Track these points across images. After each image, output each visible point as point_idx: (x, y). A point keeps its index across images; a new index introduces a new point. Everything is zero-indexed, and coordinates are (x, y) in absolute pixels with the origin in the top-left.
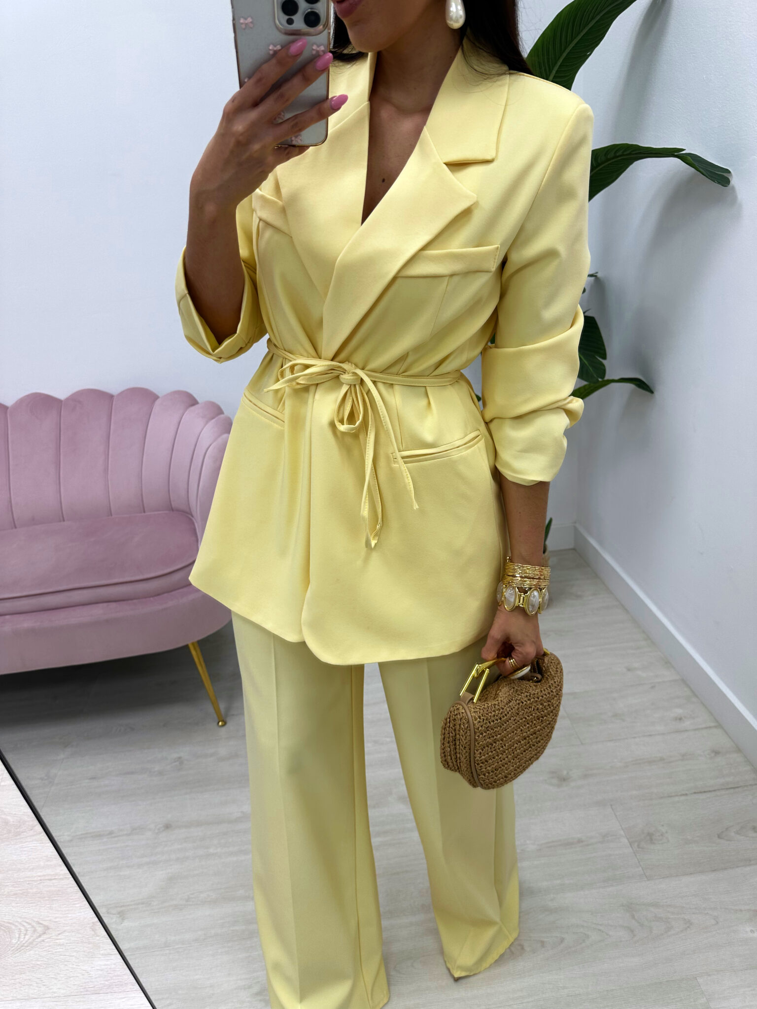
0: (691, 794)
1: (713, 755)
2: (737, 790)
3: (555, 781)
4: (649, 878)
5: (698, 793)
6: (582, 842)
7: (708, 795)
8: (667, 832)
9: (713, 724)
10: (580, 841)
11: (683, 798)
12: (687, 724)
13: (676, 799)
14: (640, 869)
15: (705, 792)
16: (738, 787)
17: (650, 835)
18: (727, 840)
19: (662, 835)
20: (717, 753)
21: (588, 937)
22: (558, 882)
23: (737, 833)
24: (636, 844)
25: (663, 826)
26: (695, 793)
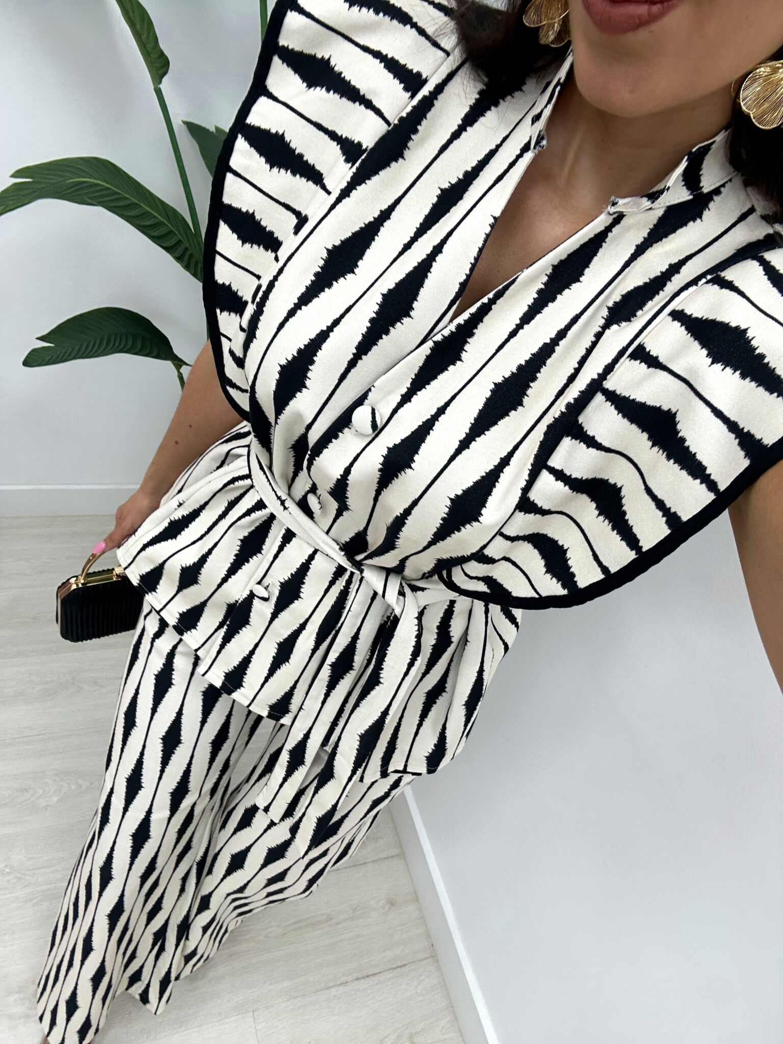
0: (353, 981)
2: (403, 968)
5: (360, 978)
9: (395, 851)
11: (342, 989)
15: (368, 976)
16: (404, 965)
20: (392, 903)
26: (357, 979)
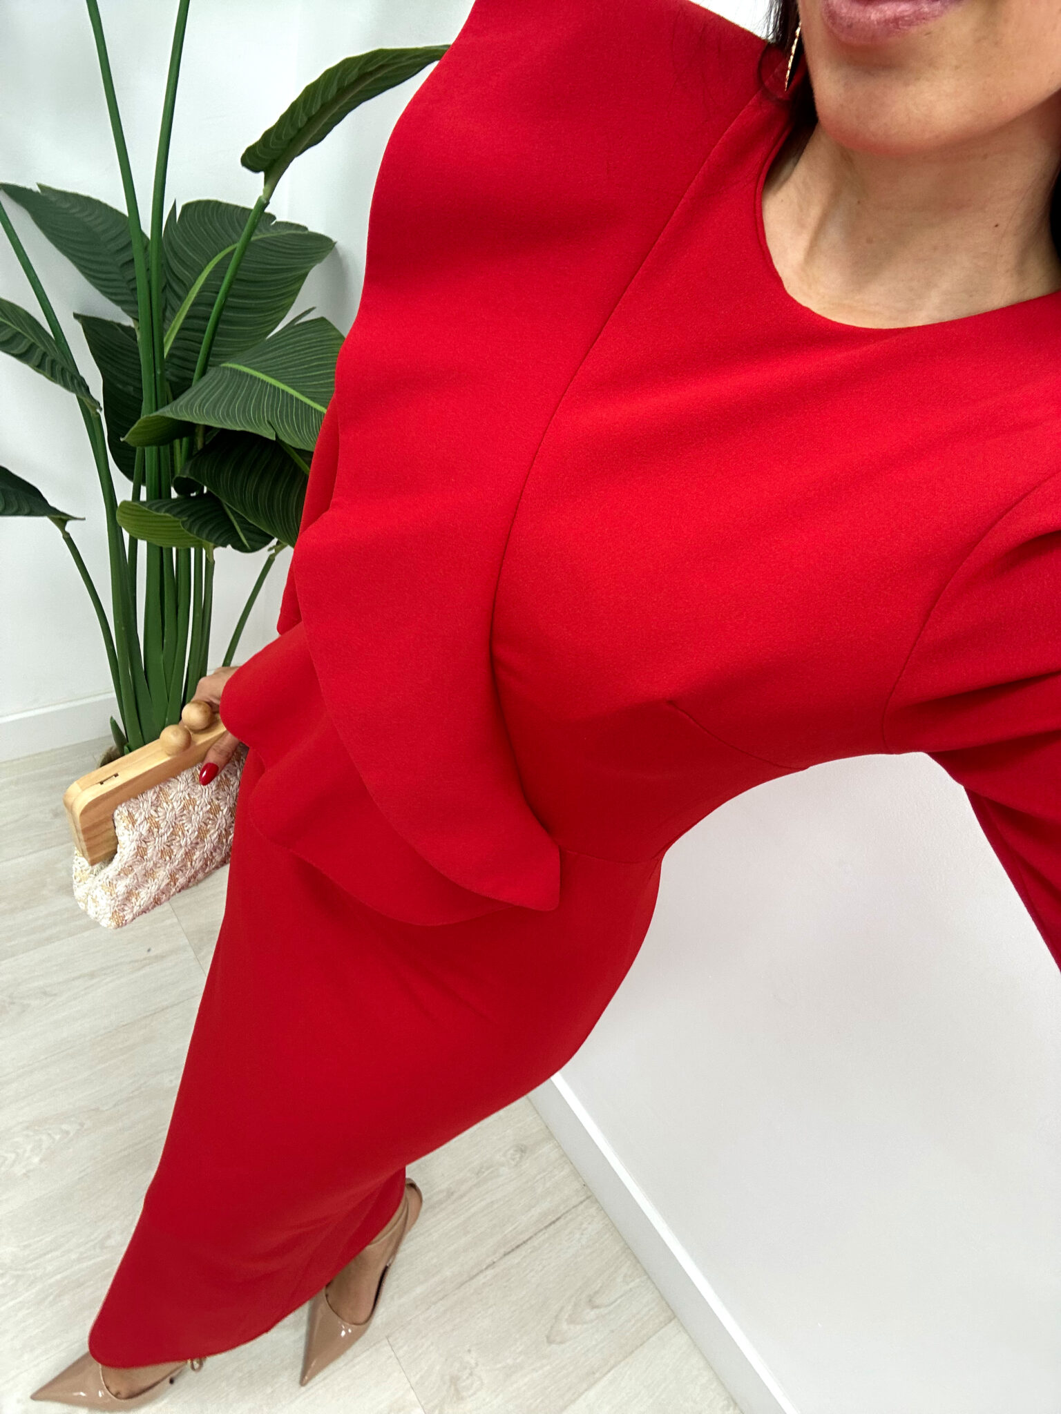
0: (501, 1258)
1: (518, 1156)
2: (558, 1224)
5: (509, 1253)
8: (477, 1364)
11: (490, 1272)
13: (481, 1279)
15: (518, 1247)
16: (558, 1219)
18: (561, 1343)
19: (471, 1374)
20: (522, 1150)
23: (572, 1321)
26: (506, 1254)
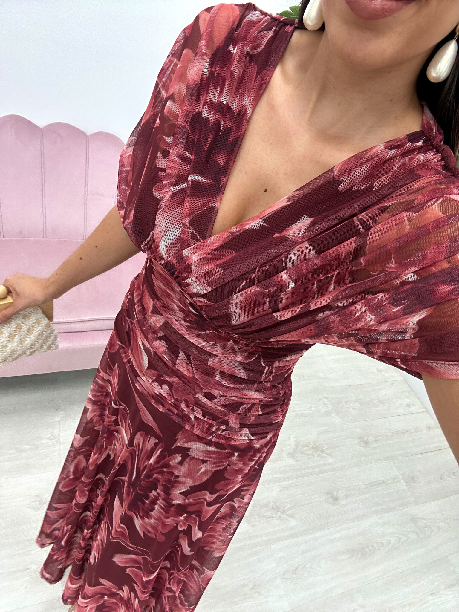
3: (362, 443)
4: (418, 504)
6: (385, 482)
7: (432, 453)
10: (384, 482)
12: (413, 409)
14: (413, 498)
17: (413, 478)
21: (400, 539)
22: (380, 507)
24: (408, 484)
25: (416, 472)
